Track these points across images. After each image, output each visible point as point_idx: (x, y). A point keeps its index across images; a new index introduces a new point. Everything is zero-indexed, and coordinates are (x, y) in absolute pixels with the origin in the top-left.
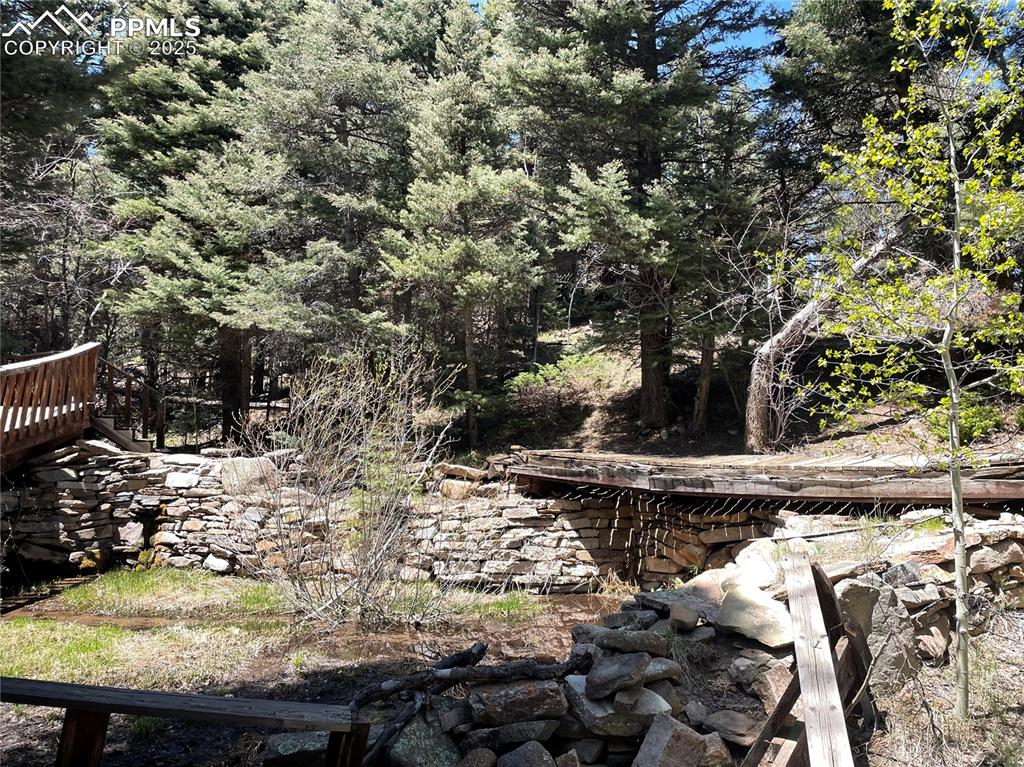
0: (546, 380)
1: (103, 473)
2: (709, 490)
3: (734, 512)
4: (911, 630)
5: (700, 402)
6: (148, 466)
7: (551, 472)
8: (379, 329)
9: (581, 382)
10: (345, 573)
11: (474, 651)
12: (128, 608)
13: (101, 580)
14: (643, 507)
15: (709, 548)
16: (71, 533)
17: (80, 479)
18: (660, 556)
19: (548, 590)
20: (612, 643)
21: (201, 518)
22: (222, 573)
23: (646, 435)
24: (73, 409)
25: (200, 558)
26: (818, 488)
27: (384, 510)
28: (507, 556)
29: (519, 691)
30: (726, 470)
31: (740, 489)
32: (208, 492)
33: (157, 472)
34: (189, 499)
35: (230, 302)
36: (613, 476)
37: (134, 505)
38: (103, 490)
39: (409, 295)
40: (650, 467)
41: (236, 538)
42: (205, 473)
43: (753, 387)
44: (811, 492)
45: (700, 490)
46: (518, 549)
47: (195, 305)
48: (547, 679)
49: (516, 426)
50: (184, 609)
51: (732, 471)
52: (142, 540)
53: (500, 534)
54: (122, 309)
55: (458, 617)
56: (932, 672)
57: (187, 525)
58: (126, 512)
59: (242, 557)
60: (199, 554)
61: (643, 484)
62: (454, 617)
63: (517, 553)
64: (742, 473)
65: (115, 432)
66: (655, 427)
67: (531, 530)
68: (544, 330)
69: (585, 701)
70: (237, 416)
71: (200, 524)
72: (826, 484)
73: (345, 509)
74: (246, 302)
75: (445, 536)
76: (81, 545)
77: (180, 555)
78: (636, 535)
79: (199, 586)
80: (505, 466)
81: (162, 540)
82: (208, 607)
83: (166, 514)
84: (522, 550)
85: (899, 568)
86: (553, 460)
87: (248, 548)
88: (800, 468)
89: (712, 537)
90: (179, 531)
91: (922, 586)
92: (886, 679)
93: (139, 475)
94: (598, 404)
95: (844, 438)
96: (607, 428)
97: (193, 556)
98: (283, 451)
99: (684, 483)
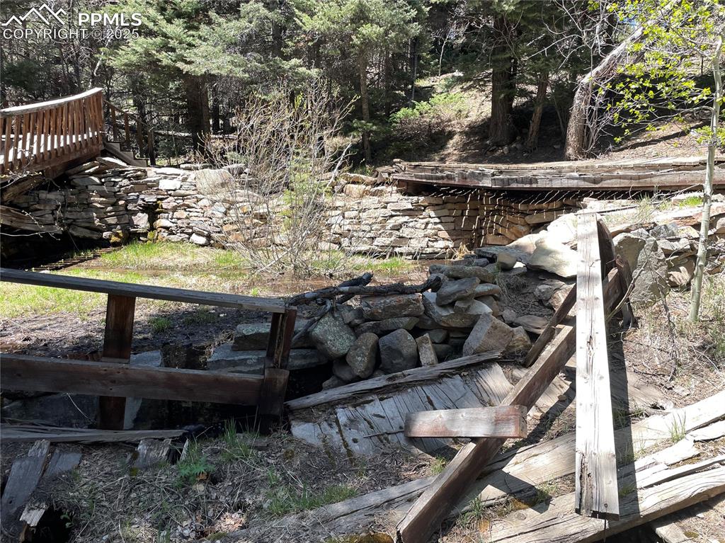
0: (421, 114)
1: (117, 180)
2: (534, 186)
3: (552, 201)
4: (665, 267)
5: (534, 126)
6: (146, 175)
7: (421, 177)
8: (297, 73)
9: (447, 113)
10: (283, 246)
11: (364, 278)
12: (144, 264)
13: (125, 249)
14: (487, 201)
15: (531, 227)
16: (101, 219)
17: (102, 184)
18: (498, 234)
19: (418, 257)
20: (455, 274)
21: (185, 210)
22: (203, 246)
23: (493, 151)
24: (91, 136)
25: (187, 236)
26: (613, 181)
27: (306, 205)
28: (391, 235)
29: (393, 300)
30: (548, 171)
31: (557, 184)
32: (188, 192)
33: (153, 179)
34: (176, 198)
35: (188, 55)
36: (466, 178)
37: (140, 202)
38: (119, 191)
39: (317, 45)
40: (493, 171)
41: (210, 223)
42: (184, 180)
43: (574, 111)
44: (608, 184)
45: (528, 186)
46: (398, 230)
47: (165, 59)
48: (411, 293)
49: (398, 147)
50: (180, 266)
51: (552, 171)
52: (148, 225)
53: (386, 221)
54: (115, 63)
55: (358, 271)
56: (676, 294)
57: (177, 214)
58: (136, 206)
59: (214, 235)
60: (186, 233)
61: (487, 183)
62: (354, 271)
63: (397, 233)
64: (560, 172)
65: (121, 153)
66: (499, 145)
67: (407, 217)
68: (421, 77)
69: (435, 307)
70: (201, 136)
71: (185, 214)
72: (620, 177)
73: (280, 204)
74: (200, 54)
75: (348, 221)
76: (110, 227)
77: (174, 234)
78: (481, 220)
79: (188, 253)
80: (389, 174)
81: (162, 224)
82: (195, 265)
83: (162, 208)
84: (401, 231)
85: (663, 227)
86: (424, 169)
87: (218, 230)
88: (603, 166)
89: (534, 219)
90: (172, 219)
91: (678, 240)
92: (643, 298)
93: (141, 181)
94: (459, 130)
95: (639, 148)
96: (464, 147)
97: (182, 235)
98: (235, 166)
99: (516, 181)
